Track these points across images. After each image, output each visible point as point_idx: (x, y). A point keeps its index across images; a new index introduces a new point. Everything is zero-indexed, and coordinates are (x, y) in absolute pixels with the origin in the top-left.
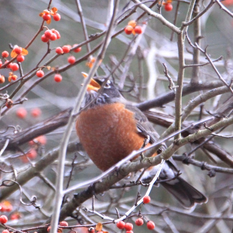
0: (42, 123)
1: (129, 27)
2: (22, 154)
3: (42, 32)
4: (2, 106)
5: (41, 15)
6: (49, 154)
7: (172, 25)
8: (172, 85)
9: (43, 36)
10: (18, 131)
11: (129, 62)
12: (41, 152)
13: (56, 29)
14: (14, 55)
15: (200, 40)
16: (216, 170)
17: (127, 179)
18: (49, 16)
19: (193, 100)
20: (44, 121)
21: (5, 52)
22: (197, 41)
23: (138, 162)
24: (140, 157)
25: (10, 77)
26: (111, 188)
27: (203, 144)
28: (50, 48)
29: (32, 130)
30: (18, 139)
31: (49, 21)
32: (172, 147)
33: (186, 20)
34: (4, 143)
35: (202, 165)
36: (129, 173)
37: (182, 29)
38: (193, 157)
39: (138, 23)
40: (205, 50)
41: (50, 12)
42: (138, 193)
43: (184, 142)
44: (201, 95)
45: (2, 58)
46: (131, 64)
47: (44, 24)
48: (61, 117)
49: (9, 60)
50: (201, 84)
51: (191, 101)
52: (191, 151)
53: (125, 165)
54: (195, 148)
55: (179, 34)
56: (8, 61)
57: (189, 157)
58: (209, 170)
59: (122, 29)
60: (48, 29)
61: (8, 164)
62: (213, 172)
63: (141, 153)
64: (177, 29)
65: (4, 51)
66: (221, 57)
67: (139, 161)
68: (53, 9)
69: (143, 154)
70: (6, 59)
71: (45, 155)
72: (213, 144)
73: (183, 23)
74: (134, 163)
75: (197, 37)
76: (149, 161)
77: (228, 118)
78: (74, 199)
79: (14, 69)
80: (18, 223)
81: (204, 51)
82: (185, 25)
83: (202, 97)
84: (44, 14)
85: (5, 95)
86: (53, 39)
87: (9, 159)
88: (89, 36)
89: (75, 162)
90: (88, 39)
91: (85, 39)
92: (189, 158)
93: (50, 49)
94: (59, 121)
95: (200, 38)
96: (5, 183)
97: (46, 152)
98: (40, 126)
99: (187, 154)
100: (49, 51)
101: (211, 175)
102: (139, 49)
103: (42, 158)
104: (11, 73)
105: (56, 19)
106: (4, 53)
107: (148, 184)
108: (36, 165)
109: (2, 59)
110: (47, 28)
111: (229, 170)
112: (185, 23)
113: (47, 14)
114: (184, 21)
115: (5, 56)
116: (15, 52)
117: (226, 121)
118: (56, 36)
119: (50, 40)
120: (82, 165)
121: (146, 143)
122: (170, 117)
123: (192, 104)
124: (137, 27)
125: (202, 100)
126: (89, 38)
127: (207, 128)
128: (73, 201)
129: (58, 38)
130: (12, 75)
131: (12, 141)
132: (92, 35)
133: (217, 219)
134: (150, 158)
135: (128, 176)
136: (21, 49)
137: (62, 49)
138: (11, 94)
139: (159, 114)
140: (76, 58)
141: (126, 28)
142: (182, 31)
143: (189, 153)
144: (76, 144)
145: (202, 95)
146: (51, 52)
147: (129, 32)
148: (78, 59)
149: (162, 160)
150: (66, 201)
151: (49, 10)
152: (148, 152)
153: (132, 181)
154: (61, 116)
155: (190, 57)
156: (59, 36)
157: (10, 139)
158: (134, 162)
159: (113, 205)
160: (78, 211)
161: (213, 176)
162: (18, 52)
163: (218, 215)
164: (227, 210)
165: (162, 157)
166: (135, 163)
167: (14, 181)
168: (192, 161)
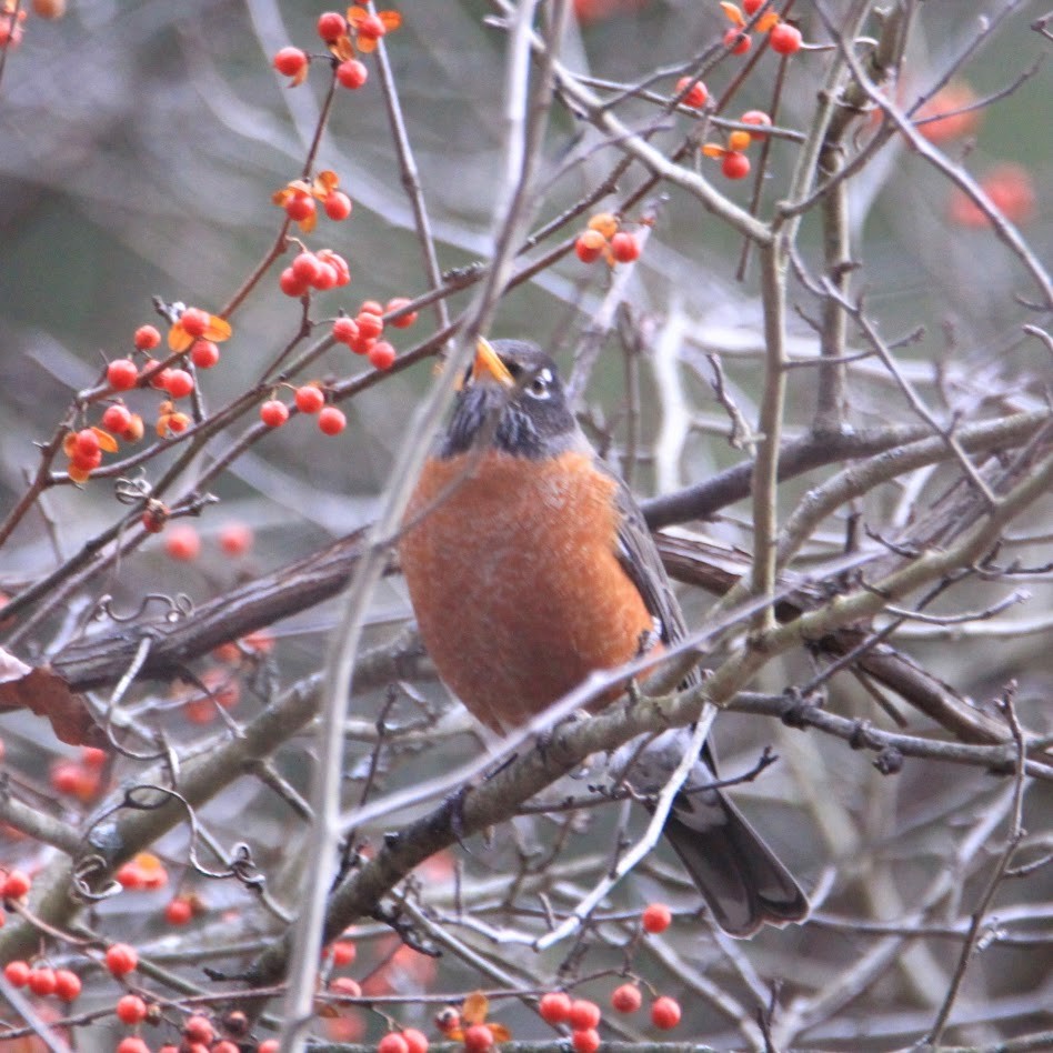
0: (272, 580)
1: (590, 236)
2: (200, 695)
3: (281, 257)
4: (126, 523)
5: (279, 199)
6: (296, 694)
7: (739, 213)
8: (743, 434)
9: (288, 273)
10: (181, 613)
11: (590, 358)
12: (268, 688)
13: (335, 252)
14: (179, 341)
15: (847, 277)
16: (905, 750)
17: (576, 777)
18: (309, 202)
19: (818, 490)
20: (276, 571)
21: (148, 329)
22: (837, 280)
23: (618, 715)
24: (626, 698)
25: (165, 419)
26: (521, 812)
27: (858, 655)
28: (310, 319)
29: (236, 606)
30: (180, 638)
31: (307, 221)
32: (740, 659)
33: (791, 194)
34: (131, 651)
35: (853, 729)
36: (584, 756)
37: (775, 228)
38: (821, 704)
39: (623, 222)
40: (859, 304)
41: (313, 186)
42: (621, 835)
43: (783, 640)
44: (847, 471)
45: (135, 350)
46: (594, 366)
47: (289, 230)
48: (340, 556)
49: (158, 359)
50: (850, 436)
51: (811, 493)
52: (814, 680)
53: (571, 727)
54: (829, 668)
55: (766, 247)
56: (155, 363)
57: (804, 701)
58: (879, 748)
59: (568, 243)
60: (305, 250)
61: (147, 732)
62: (894, 755)
63: (629, 680)
64: (759, 227)
65: (142, 325)
66: (918, 328)
67: (623, 712)
68: (323, 177)
69: (635, 685)
70: (148, 355)
71: (280, 698)
72: (894, 655)
73: (780, 207)
74: (602, 721)
75: (836, 264)
76: (657, 710)
77: (946, 551)
78: (387, 851)
79: (178, 391)
80: (179, 947)
81: (853, 308)
82: (787, 215)
83: (852, 478)
84: (290, 197)
85: (136, 481)
86: (322, 283)
87: (151, 716)
88: (446, 274)
89: (390, 726)
90: (440, 286)
91: (432, 285)
92: (807, 706)
93: (311, 323)
94: (334, 572)
95: (845, 268)
96: (135, 796)
97: (285, 685)
98: (263, 589)
99: (798, 691)
100: (306, 328)
101: (886, 767)
102: (623, 312)
103: (270, 707)
104: (168, 405)
105: (334, 212)
106: (143, 334)
107: (653, 797)
108: (246, 732)
109: (134, 354)
110: (302, 245)
111: (951, 749)
112: (787, 204)
113: (300, 195)
114: (784, 197)
115: (146, 342)
116: (183, 331)
117: (938, 562)
118: (333, 274)
119: (311, 289)
120: (416, 734)
121: (647, 646)
122: (735, 556)
123: (815, 505)
124: (621, 237)
125: (851, 491)
126: (445, 280)
127: (868, 588)
128: (383, 860)
129: (341, 280)
130: (170, 413)
131: (162, 643)
132: (456, 270)
133: (908, 936)
134: (661, 700)
135: (584, 767)
136: (205, 318)
137: (357, 324)
138: (159, 479)
139: (696, 546)
140: (398, 348)
141: (578, 238)
142: (778, 237)
143: (804, 685)
144: (394, 654)
145: (853, 473)
146: (314, 332)
147: (589, 254)
148: (406, 353)
149: (707, 706)
150: (357, 862)
151: (306, 181)
152: (655, 677)
153: (594, 784)
154: (341, 551)
155: (810, 348)
156: (347, 276)
157: (151, 636)
158: (605, 714)
159: (529, 881)
160: (401, 901)
161: (893, 769)
162: (194, 329)
163: (913, 922)
164: (944, 901)
165: (704, 695)
166: (608, 718)
167: (168, 789)
168: (818, 716)
